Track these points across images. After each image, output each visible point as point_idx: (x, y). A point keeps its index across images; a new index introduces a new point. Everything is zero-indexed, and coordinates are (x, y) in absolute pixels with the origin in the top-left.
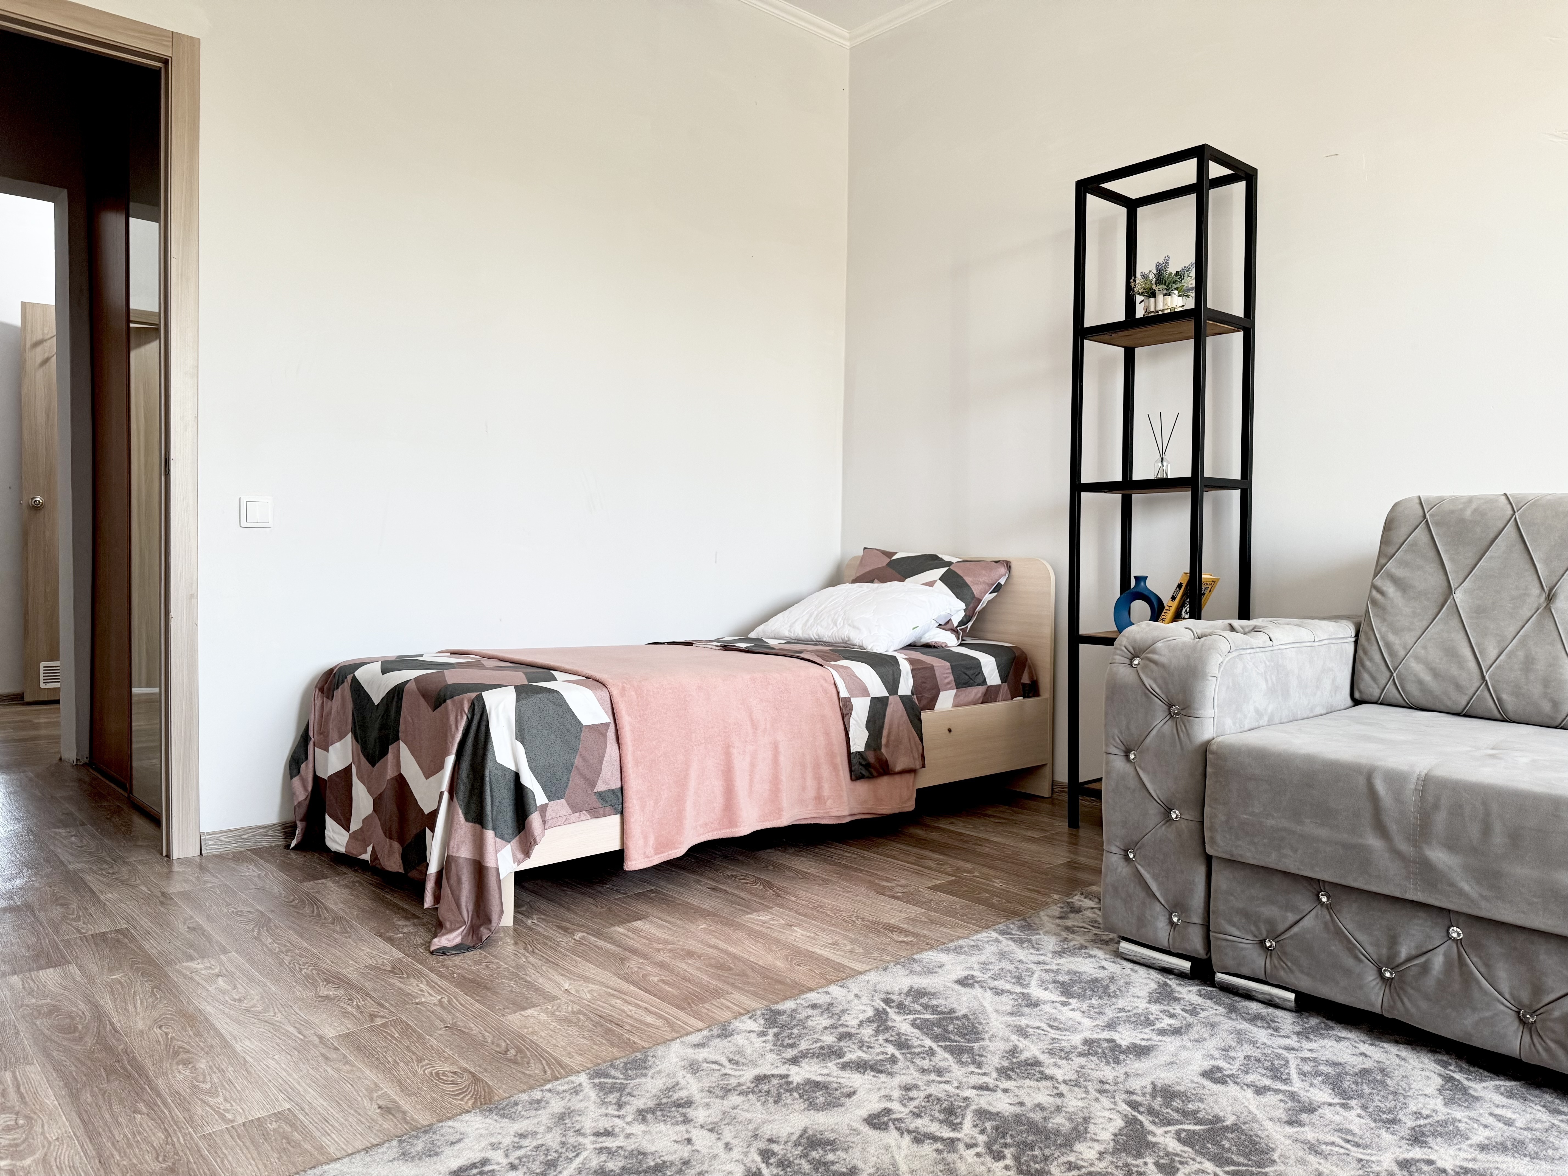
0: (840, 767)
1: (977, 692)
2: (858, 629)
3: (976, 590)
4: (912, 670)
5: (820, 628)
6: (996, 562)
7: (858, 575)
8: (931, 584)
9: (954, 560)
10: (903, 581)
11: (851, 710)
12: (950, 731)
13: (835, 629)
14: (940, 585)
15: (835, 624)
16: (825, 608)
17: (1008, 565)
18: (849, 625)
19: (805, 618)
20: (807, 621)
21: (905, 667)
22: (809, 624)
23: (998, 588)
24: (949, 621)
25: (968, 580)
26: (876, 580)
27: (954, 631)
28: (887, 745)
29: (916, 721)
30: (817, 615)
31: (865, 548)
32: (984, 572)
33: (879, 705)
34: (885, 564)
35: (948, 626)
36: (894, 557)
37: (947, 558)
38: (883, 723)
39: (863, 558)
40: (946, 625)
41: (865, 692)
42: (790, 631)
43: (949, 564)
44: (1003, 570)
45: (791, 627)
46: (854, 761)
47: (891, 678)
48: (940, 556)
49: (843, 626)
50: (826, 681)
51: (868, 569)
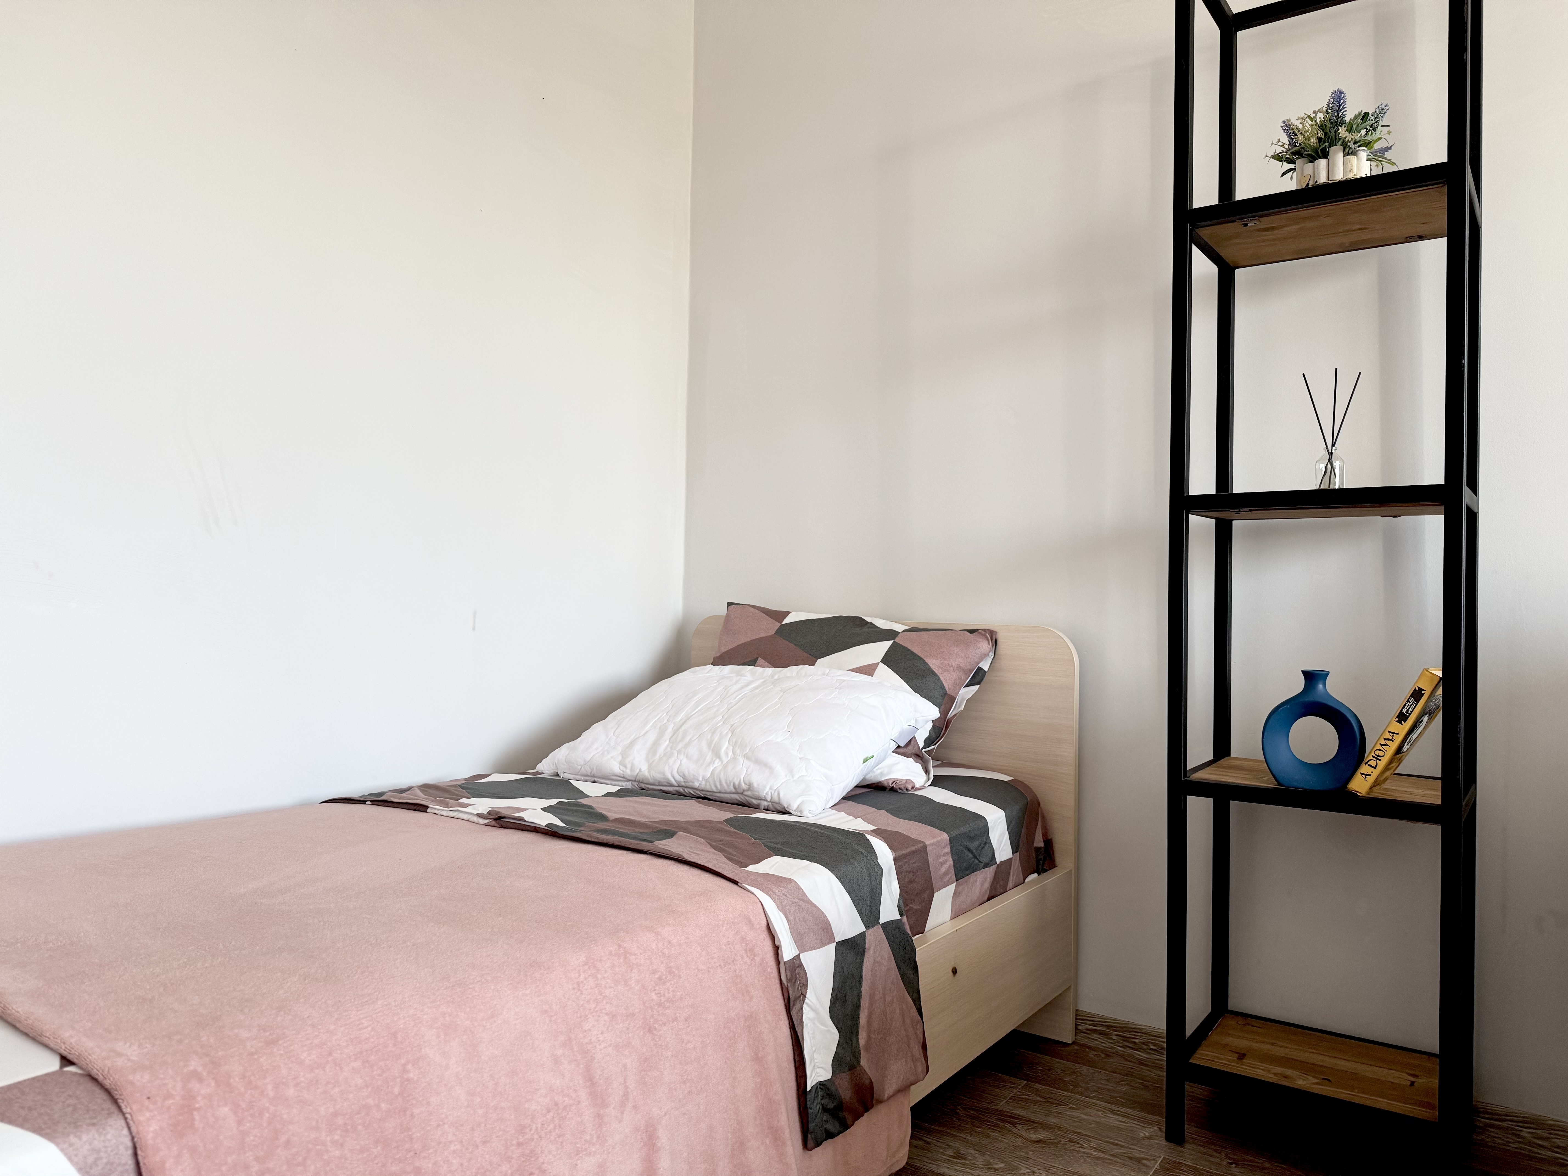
0: (787, 1134)
1: (982, 879)
2: (766, 765)
3: (947, 679)
4: (895, 860)
5: (685, 761)
6: (972, 632)
7: (724, 650)
8: (868, 670)
9: (899, 628)
10: (813, 664)
11: (805, 985)
12: (954, 971)
13: (717, 763)
14: (884, 671)
15: (717, 754)
16: (688, 718)
17: (992, 637)
18: (746, 757)
19: (652, 737)
20: (656, 744)
21: (884, 854)
22: (661, 750)
23: (978, 677)
24: (911, 741)
25: (933, 663)
26: (760, 661)
27: (918, 756)
28: (868, 1047)
29: (910, 973)
30: (675, 732)
31: (730, 604)
32: (956, 650)
33: (851, 957)
34: (772, 632)
35: (910, 749)
36: (787, 621)
37: (882, 624)
38: (859, 996)
39: (728, 618)
40: (906, 749)
41: (825, 931)
42: (622, 763)
43: (889, 634)
44: (985, 646)
45: (624, 754)
46: (815, 1108)
47: (866, 889)
48: (869, 619)
49: (734, 759)
50: (750, 923)
51: (742, 639)
